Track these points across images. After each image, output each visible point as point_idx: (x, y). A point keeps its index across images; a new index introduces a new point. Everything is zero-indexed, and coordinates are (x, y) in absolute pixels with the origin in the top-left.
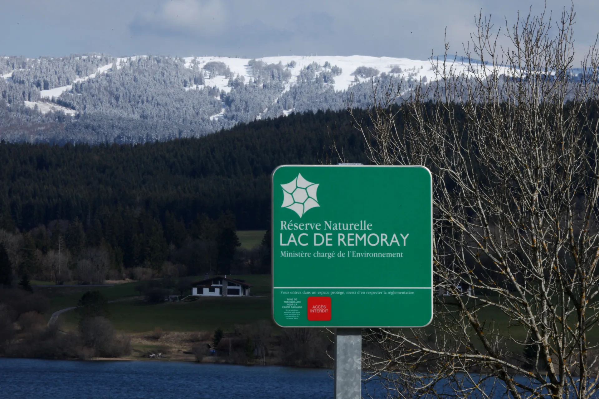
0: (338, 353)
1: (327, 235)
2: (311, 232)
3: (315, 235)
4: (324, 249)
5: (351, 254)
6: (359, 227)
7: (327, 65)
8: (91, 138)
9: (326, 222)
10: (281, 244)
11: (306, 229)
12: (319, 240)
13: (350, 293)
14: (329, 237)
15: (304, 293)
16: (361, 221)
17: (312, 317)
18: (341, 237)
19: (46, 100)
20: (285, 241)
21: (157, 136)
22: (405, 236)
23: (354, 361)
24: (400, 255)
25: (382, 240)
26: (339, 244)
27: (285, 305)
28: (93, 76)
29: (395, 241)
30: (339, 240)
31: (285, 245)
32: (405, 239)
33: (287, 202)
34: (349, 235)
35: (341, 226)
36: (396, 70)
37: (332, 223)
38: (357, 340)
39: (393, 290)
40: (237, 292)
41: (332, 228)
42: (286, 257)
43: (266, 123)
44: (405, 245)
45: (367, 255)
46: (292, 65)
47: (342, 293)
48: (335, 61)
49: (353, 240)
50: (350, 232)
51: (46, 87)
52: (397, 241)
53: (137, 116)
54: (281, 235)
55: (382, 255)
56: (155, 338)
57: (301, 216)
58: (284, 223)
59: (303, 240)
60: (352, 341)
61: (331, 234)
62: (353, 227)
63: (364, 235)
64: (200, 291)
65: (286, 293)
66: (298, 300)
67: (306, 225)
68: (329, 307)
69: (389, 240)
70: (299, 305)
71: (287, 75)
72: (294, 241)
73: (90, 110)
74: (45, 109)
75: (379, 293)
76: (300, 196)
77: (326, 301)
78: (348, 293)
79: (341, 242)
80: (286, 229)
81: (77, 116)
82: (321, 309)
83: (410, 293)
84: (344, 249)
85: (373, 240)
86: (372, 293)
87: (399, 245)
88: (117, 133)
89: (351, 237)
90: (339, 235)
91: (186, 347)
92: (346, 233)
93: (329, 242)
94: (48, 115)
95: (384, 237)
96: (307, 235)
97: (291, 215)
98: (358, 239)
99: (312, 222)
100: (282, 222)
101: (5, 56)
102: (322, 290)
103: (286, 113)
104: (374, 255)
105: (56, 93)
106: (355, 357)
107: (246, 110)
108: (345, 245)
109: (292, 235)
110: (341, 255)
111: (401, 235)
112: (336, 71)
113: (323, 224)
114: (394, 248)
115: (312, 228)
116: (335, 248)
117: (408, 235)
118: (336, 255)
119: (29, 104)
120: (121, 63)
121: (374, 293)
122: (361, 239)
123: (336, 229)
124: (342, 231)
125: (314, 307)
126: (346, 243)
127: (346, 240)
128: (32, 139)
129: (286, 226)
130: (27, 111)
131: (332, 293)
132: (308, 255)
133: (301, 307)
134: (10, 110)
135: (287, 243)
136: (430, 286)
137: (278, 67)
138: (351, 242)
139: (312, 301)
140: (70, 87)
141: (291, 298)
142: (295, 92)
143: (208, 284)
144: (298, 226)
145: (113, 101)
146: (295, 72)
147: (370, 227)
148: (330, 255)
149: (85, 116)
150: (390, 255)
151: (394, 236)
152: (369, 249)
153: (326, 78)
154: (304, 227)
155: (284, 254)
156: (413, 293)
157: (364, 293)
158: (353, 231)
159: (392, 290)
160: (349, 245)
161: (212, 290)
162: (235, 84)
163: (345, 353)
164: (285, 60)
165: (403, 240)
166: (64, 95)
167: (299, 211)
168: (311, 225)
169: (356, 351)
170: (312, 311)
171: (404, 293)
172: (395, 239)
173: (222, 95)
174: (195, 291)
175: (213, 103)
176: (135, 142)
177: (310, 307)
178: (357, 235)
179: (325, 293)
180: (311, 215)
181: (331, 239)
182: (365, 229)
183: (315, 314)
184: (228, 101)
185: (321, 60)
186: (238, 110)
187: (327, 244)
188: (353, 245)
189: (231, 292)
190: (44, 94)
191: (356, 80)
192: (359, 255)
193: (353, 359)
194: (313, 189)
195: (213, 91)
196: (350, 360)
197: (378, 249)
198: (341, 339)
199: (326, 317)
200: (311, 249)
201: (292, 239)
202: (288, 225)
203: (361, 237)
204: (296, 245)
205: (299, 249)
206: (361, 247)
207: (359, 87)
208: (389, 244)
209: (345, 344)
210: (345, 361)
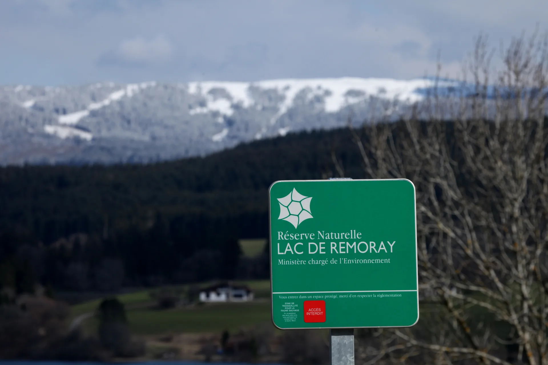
0: (333, 352)
1: (320, 243)
2: (306, 241)
3: (310, 244)
4: (318, 256)
5: (343, 261)
6: (350, 236)
7: (319, 88)
8: (106, 159)
9: (319, 232)
10: (279, 253)
11: (301, 238)
12: (313, 248)
13: (342, 296)
14: (322, 246)
15: (300, 297)
16: (351, 231)
17: (308, 319)
18: (333, 245)
19: (64, 125)
20: (282, 250)
21: (166, 155)
22: (391, 244)
23: (347, 359)
24: (388, 261)
25: (371, 247)
26: (332, 252)
27: (284, 308)
28: (106, 102)
29: (382, 249)
30: (332, 248)
31: (283, 253)
32: (391, 246)
33: (283, 214)
34: (340, 243)
35: (333, 235)
36: (382, 91)
37: (325, 233)
38: (349, 340)
39: (382, 293)
41: (325, 237)
42: (284, 265)
43: (265, 143)
44: (392, 252)
45: (357, 261)
46: (287, 88)
47: (335, 297)
48: (327, 84)
49: (344, 248)
50: (342, 241)
51: (64, 113)
52: (384, 248)
53: (146, 138)
54: (278, 244)
55: (372, 261)
56: (168, 340)
57: (296, 227)
58: (281, 234)
59: (299, 248)
60: (345, 341)
61: (324, 243)
62: (344, 236)
63: (355, 243)
64: (208, 296)
65: (283, 297)
66: (295, 304)
67: (301, 235)
68: (324, 309)
69: (377, 248)
70: (296, 308)
71: (282, 98)
72: (291, 250)
73: (104, 133)
74: (64, 133)
75: (369, 296)
76: (295, 208)
77: (321, 304)
78: (340, 296)
79: (333, 250)
80: (283, 239)
81: (94, 139)
82: (316, 312)
83: (397, 296)
84: (336, 256)
85: (363, 247)
86: (362, 296)
87: (386, 252)
88: (129, 153)
89: (342, 245)
90: (332, 243)
91: (196, 348)
92: (337, 242)
93: (322, 250)
94: (67, 139)
95: (373, 245)
96: (302, 244)
97: (287, 226)
98: (349, 247)
99: (307, 233)
100: (279, 233)
101: (27, 86)
102: (317, 294)
103: (283, 132)
104: (364, 261)
105: (73, 118)
106: (348, 356)
107: (247, 129)
108: (337, 253)
109: (288, 245)
110: (334, 262)
111: (388, 242)
112: (328, 93)
113: (316, 234)
114: (382, 255)
115: (307, 238)
116: (328, 255)
117: (394, 242)
118: (329, 262)
119: (49, 129)
120: (133, 90)
121: (364, 296)
122: (351, 247)
123: (329, 238)
124: (334, 240)
125: (310, 310)
126: (338, 251)
127: (338, 248)
128: (52, 161)
129: (283, 236)
130: (48, 136)
131: (326, 297)
132: (304, 262)
133: (298, 310)
134: (32, 135)
135: (284, 252)
136: (416, 289)
137: (274, 91)
138: (342, 250)
139: (308, 304)
140: (85, 113)
141: (289, 302)
142: (291, 113)
143: (215, 289)
144: (294, 236)
145: (126, 124)
146: (290, 95)
147: (359, 236)
148: (324, 262)
149: (101, 139)
150: (378, 261)
151: (382, 243)
152: (359, 256)
153: (319, 99)
154: (300, 237)
155: (281, 262)
156: (400, 295)
157: (355, 296)
158: (344, 240)
159: (381, 293)
160: (341, 252)
161: (218, 294)
162: (237, 107)
163: (339, 352)
164: (280, 84)
165: (390, 247)
166: (82, 120)
167: (295, 222)
168: (305, 235)
169: (349, 350)
170: (308, 314)
171: (392, 296)
172: (382, 247)
173: (225, 117)
174: (203, 297)
175: (217, 125)
176: (146, 161)
177: (306, 310)
178: (348, 244)
179: (320, 297)
180: (305, 226)
181: (324, 248)
182: (355, 238)
183: (311, 316)
184: (230, 122)
185: (313, 83)
186: (238, 130)
187: (321, 253)
188: (344, 252)
189: (236, 296)
190: (63, 119)
191: (346, 101)
192: (350, 261)
193: (346, 357)
194: (307, 202)
195: (215, 114)
196: (344, 358)
197: (368, 256)
198: (335, 339)
199: (322, 319)
200: (306, 257)
201: (289, 248)
202: (285, 236)
203: (351, 245)
204: (292, 253)
205: (295, 257)
206: (351, 254)
207: (349, 108)
208: (377, 251)
209: (339, 344)
210: (339, 359)
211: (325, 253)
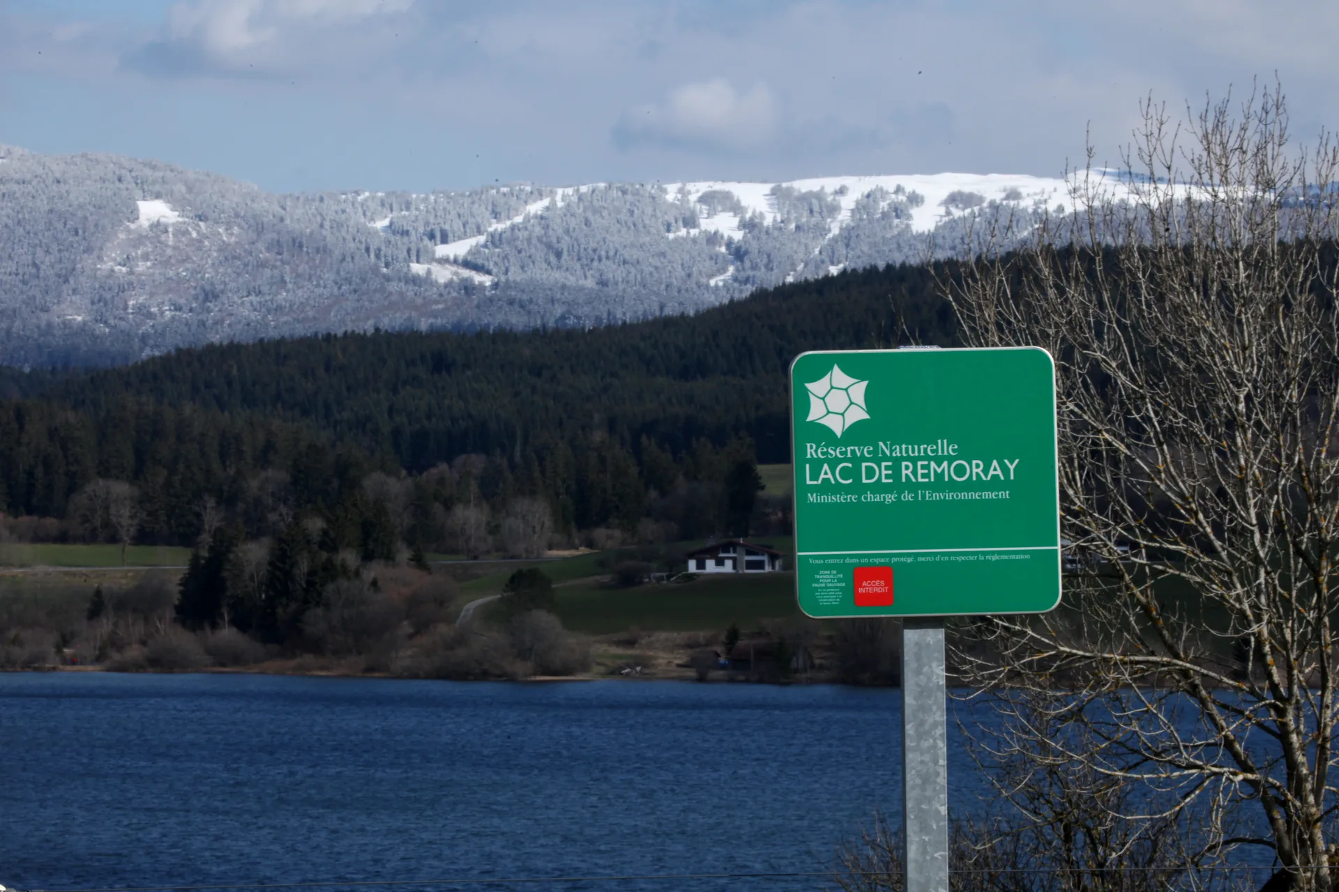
0: (906, 658)
1: (884, 464)
2: (856, 461)
3: (864, 465)
4: (878, 487)
5: (924, 496)
6: (936, 451)
7: (899, 190)
8: (518, 321)
9: (881, 444)
10: (809, 482)
11: (849, 455)
12: (870, 472)
13: (923, 559)
14: (887, 468)
15: (848, 561)
16: (939, 441)
17: (862, 600)
18: (907, 467)
19: (444, 261)
20: (814, 476)
21: (625, 313)
22: (1012, 464)
23: (932, 672)
24: (1004, 495)
25: (975, 470)
26: (904, 480)
27: (817, 581)
28: (519, 219)
29: (995, 473)
30: (904, 472)
31: (815, 483)
32: (1012, 468)
33: (816, 412)
34: (920, 463)
35: (907, 449)
36: (1014, 194)
37: (892, 445)
38: (936, 637)
39: (995, 552)
40: (760, 565)
41: (891, 453)
42: (817, 503)
43: (802, 288)
44: (1012, 478)
45: (950, 496)
46: (842, 191)
47: (910, 560)
48: (912, 183)
49: (926, 471)
50: (920, 458)
51: (444, 240)
52: (999, 472)
53: (590, 283)
54: (808, 466)
55: (976, 496)
56: (631, 643)
57: (839, 434)
58: (811, 447)
59: (845, 473)
60: (929, 639)
61: (890, 464)
62: (925, 450)
63: (945, 464)
64: (701, 565)
65: (817, 562)
66: (838, 573)
67: (849, 449)
68: (889, 582)
69: (986, 471)
70: (840, 581)
71: (834, 209)
72: (830, 476)
73: (515, 275)
74: (442, 275)
75: (972, 558)
76: (837, 401)
77: (884, 573)
78: (920, 559)
79: (907, 475)
80: (815, 456)
81: (495, 286)
82: (876, 587)
83: (1022, 557)
84: (912, 487)
85: (960, 471)
86: (960, 559)
87: (1002, 478)
88: (559, 310)
89: (923, 467)
90: (904, 464)
91: (681, 657)
92: (914, 460)
93: (887, 476)
94: (449, 284)
95: (978, 466)
96: (850, 465)
97: (822, 434)
98: (935, 469)
99: (859, 445)
100: (808, 445)
101: (378, 191)
102: (876, 555)
103: (834, 270)
104: (963, 496)
105: (459, 248)
106: (934, 665)
107: (769, 268)
108: (914, 480)
109: (826, 467)
110: (907, 497)
111: (1006, 461)
112: (915, 199)
113: (876, 447)
114: (995, 484)
115: (859, 454)
116: (898, 485)
117: (1017, 461)
118: (899, 498)
119: (418, 268)
120: (564, 198)
121: (963, 558)
122: (939, 471)
123: (899, 455)
124: (908, 458)
125: (864, 584)
126: (916, 477)
127: (915, 473)
128: (424, 325)
129: (816, 451)
130: (415, 280)
131: (894, 560)
132: (853, 498)
133: (844, 585)
134: (388, 279)
135: (817, 480)
136: (1056, 545)
137: (819, 196)
138: (923, 476)
139: (862, 573)
140: (482, 239)
141: (826, 570)
142: (849, 236)
143: (712, 552)
144: (835, 451)
145: (553, 259)
146: (848, 203)
147: (953, 450)
148: (890, 498)
149: (508, 286)
150: (987, 495)
151: (995, 463)
152: (953, 486)
153: (898, 211)
154: (846, 452)
155: (812, 498)
156: (1028, 557)
157: (946, 558)
158: (929, 459)
159: (993, 553)
160: (920, 480)
161: (720, 562)
162: (750, 225)
163: (918, 658)
164: (829, 184)
165: (1009, 470)
166: (475, 251)
168: (856, 448)
169: (936, 655)
170: (861, 590)
171: (1013, 557)
172: (995, 470)
173: (729, 244)
174: (692, 566)
175: (714, 258)
176: (589, 325)
177: (857, 584)
178: (933, 464)
179: (883, 560)
180: (856, 433)
181: (890, 472)
182: (946, 453)
183: (867, 594)
184: (739, 253)
185: (889, 182)
186: (755, 267)
187: (884, 481)
188: (927, 480)
189: (750, 565)
190: (441, 250)
191: (948, 213)
192: (937, 496)
193: (930, 667)
194: (859, 390)
195: (713, 238)
196: (925, 669)
197: (969, 486)
198: (910, 636)
199: (885, 600)
200: (857, 488)
201: (825, 473)
202: (819, 451)
203: (939, 467)
204: (833, 482)
205: (837, 489)
206: (939, 483)
207: (952, 225)
208: (986, 477)
209: (917, 644)
210: (918, 672)
211: (891, 481)
